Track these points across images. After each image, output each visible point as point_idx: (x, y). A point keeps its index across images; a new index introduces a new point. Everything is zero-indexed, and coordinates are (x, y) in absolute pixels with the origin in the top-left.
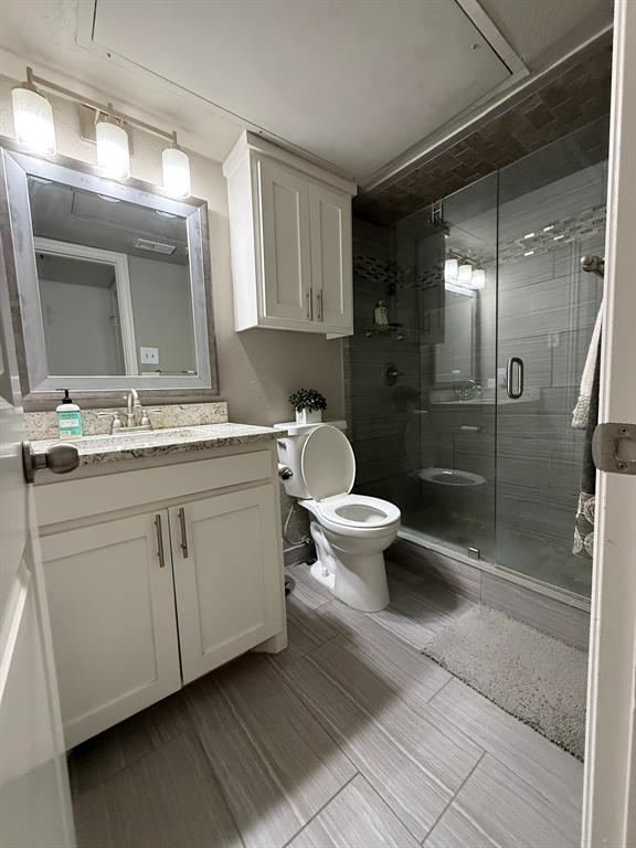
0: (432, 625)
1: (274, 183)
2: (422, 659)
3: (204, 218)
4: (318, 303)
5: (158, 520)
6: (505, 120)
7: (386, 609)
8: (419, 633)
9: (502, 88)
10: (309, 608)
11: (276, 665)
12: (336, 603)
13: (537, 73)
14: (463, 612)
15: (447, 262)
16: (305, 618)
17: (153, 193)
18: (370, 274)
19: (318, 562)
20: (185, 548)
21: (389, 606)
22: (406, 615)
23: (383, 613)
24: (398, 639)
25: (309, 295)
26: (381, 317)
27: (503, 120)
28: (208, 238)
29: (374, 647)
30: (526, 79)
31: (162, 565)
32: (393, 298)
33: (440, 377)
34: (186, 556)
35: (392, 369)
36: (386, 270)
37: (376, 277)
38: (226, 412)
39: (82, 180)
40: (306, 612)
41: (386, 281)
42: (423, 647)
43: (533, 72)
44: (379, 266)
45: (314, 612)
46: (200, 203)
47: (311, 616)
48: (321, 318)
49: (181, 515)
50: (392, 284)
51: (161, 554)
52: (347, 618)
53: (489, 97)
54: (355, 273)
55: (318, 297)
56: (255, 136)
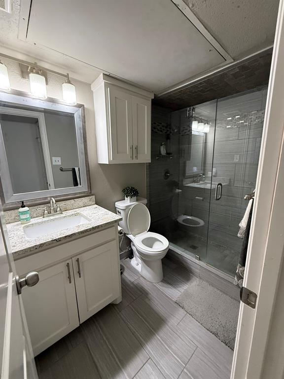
0: (179, 289)
1: (116, 98)
2: (175, 305)
3: (83, 113)
4: (135, 150)
5: (68, 265)
7: (162, 281)
8: (175, 293)
9: (221, 65)
10: (130, 281)
11: (117, 309)
12: (141, 278)
13: (237, 60)
14: (192, 282)
15: (193, 122)
16: (128, 285)
17: (58, 103)
18: (158, 130)
19: (134, 258)
20: (80, 274)
21: (163, 279)
22: (170, 284)
23: (160, 283)
24: (167, 297)
25: (132, 148)
26: (163, 151)
27: (221, 75)
28: (85, 122)
29: (157, 300)
30: (232, 62)
31: (70, 282)
32: (168, 140)
33: (188, 173)
34: (80, 277)
35: (167, 172)
36: (166, 128)
37: (161, 131)
38: (94, 199)
39: (24, 100)
40: (129, 283)
41: (166, 133)
42: (176, 299)
43: (235, 60)
44: (163, 126)
45: (132, 283)
46: (80, 106)
47: (132, 285)
48: (137, 157)
49: (78, 260)
50: (169, 134)
51: (69, 278)
52: (147, 286)
53: (215, 67)
54: (152, 130)
55: (136, 148)
56: (107, 76)
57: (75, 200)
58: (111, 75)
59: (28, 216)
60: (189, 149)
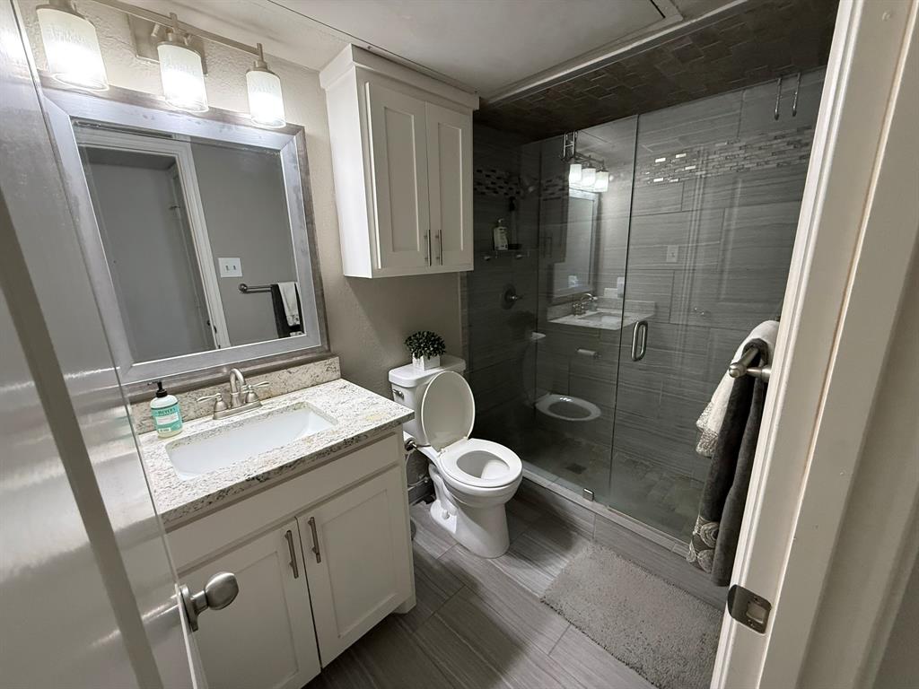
0: (549, 569)
1: (385, 108)
2: (542, 607)
3: (302, 148)
4: (436, 242)
5: (289, 535)
6: (650, 55)
7: (506, 553)
8: (541, 578)
10: (432, 557)
11: (407, 627)
12: (458, 549)
13: (692, 18)
14: (577, 553)
16: (430, 568)
17: (237, 124)
18: (487, 188)
19: (438, 501)
20: (318, 554)
21: (509, 549)
22: (526, 558)
23: (504, 558)
24: (523, 589)
25: (428, 236)
26: (500, 240)
27: (648, 55)
28: (307, 173)
29: (498, 598)
31: (296, 576)
32: (513, 213)
33: (559, 292)
34: (319, 560)
35: (510, 292)
36: (506, 183)
37: (496, 192)
38: (338, 368)
40: (430, 562)
41: (506, 194)
42: (542, 596)
43: (685, 17)
44: (498, 178)
45: (438, 561)
46: (294, 130)
47: (436, 567)
48: (440, 258)
49: (312, 523)
50: (512, 199)
51: (293, 564)
52: (473, 567)
53: (635, 35)
54: (475, 189)
55: (437, 237)
56: (363, 52)
57: (292, 370)
58: (374, 49)
59: (176, 417)
60: (563, 233)
